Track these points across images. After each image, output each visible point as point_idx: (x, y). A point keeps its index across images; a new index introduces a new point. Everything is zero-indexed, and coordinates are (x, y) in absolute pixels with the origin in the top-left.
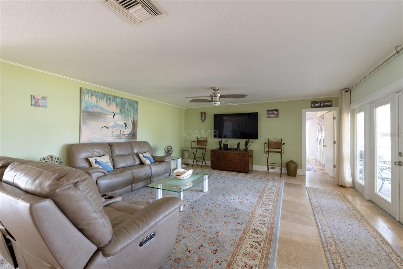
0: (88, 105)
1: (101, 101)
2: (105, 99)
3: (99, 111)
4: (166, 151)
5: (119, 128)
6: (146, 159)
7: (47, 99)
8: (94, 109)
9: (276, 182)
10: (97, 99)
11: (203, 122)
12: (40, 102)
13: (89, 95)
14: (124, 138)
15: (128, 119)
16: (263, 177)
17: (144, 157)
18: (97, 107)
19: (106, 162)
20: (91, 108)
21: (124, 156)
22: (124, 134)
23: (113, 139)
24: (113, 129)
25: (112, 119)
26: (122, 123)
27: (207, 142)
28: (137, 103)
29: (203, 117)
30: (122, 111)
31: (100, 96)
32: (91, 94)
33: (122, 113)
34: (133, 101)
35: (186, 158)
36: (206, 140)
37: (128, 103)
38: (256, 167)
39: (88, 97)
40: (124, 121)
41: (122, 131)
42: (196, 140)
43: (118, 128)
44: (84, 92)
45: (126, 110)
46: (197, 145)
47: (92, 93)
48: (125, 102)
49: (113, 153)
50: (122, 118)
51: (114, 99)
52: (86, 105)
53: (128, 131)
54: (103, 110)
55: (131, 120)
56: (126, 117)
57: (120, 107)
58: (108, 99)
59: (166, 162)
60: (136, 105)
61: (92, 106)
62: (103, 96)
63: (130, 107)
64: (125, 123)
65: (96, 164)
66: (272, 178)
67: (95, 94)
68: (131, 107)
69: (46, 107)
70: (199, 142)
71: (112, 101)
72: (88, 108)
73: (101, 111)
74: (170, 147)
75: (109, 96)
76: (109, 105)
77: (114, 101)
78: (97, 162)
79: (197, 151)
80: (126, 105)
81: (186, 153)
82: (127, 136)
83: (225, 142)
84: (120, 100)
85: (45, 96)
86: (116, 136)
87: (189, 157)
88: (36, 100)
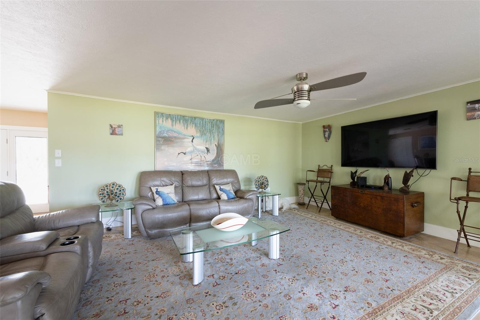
0: (162, 130)
1: (177, 124)
2: (182, 121)
3: (175, 135)
4: (256, 183)
5: (200, 154)
6: (223, 192)
7: (122, 127)
8: (169, 133)
9: (471, 279)
10: (173, 122)
11: (326, 141)
12: (117, 131)
13: (163, 119)
14: (206, 165)
15: (211, 142)
16: (436, 257)
17: (221, 189)
18: (172, 131)
19: (167, 193)
20: (166, 133)
21: (197, 187)
22: (206, 161)
23: (191, 166)
24: (191, 155)
25: (190, 144)
26: (203, 148)
27: (333, 173)
28: (222, 122)
29: (327, 132)
30: (203, 133)
31: (176, 118)
32: (166, 118)
33: (203, 136)
34: (217, 120)
35: (301, 194)
36: (332, 169)
37: (210, 122)
38: (430, 229)
39: (163, 121)
40: (206, 145)
41: (203, 157)
42: (316, 169)
43: (198, 154)
44: (158, 116)
45: (208, 131)
46: (317, 177)
47: (167, 116)
48: (207, 123)
49: (184, 183)
50: (203, 141)
51: (192, 120)
52: (160, 130)
53: (211, 157)
54: (179, 133)
55: (214, 144)
56: (208, 141)
57: (200, 129)
58: (185, 121)
59: (246, 199)
60: (221, 125)
61: (167, 130)
62: (179, 118)
63: (213, 128)
64: (206, 148)
65: (156, 194)
66: (465, 265)
67: (170, 117)
68: (215, 129)
69: (123, 135)
70: (321, 172)
71: (191, 123)
72: (162, 133)
73: (177, 135)
74: (263, 178)
75: (186, 118)
76: (187, 128)
77: (192, 122)
78: (158, 192)
79: (316, 186)
80: (207, 126)
81: (301, 188)
82: (210, 163)
83: (361, 173)
84: (200, 121)
85: (120, 124)
86: (196, 163)
87: (305, 194)
88: (113, 129)
